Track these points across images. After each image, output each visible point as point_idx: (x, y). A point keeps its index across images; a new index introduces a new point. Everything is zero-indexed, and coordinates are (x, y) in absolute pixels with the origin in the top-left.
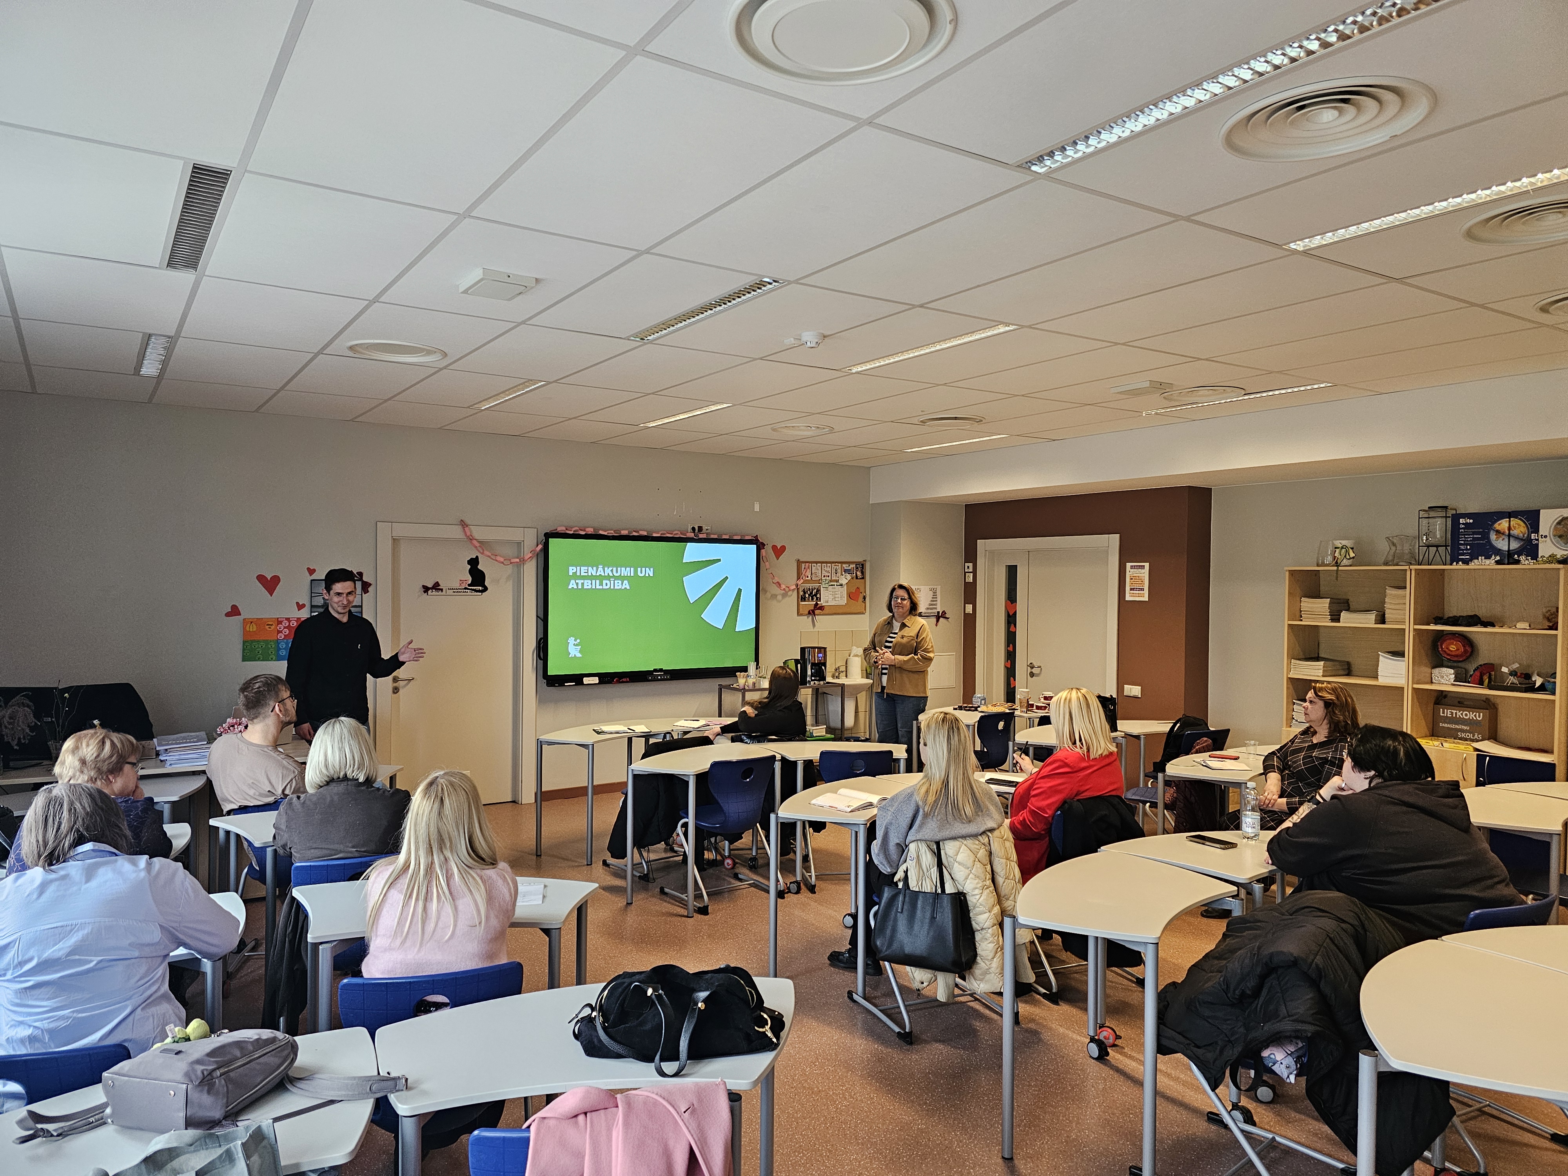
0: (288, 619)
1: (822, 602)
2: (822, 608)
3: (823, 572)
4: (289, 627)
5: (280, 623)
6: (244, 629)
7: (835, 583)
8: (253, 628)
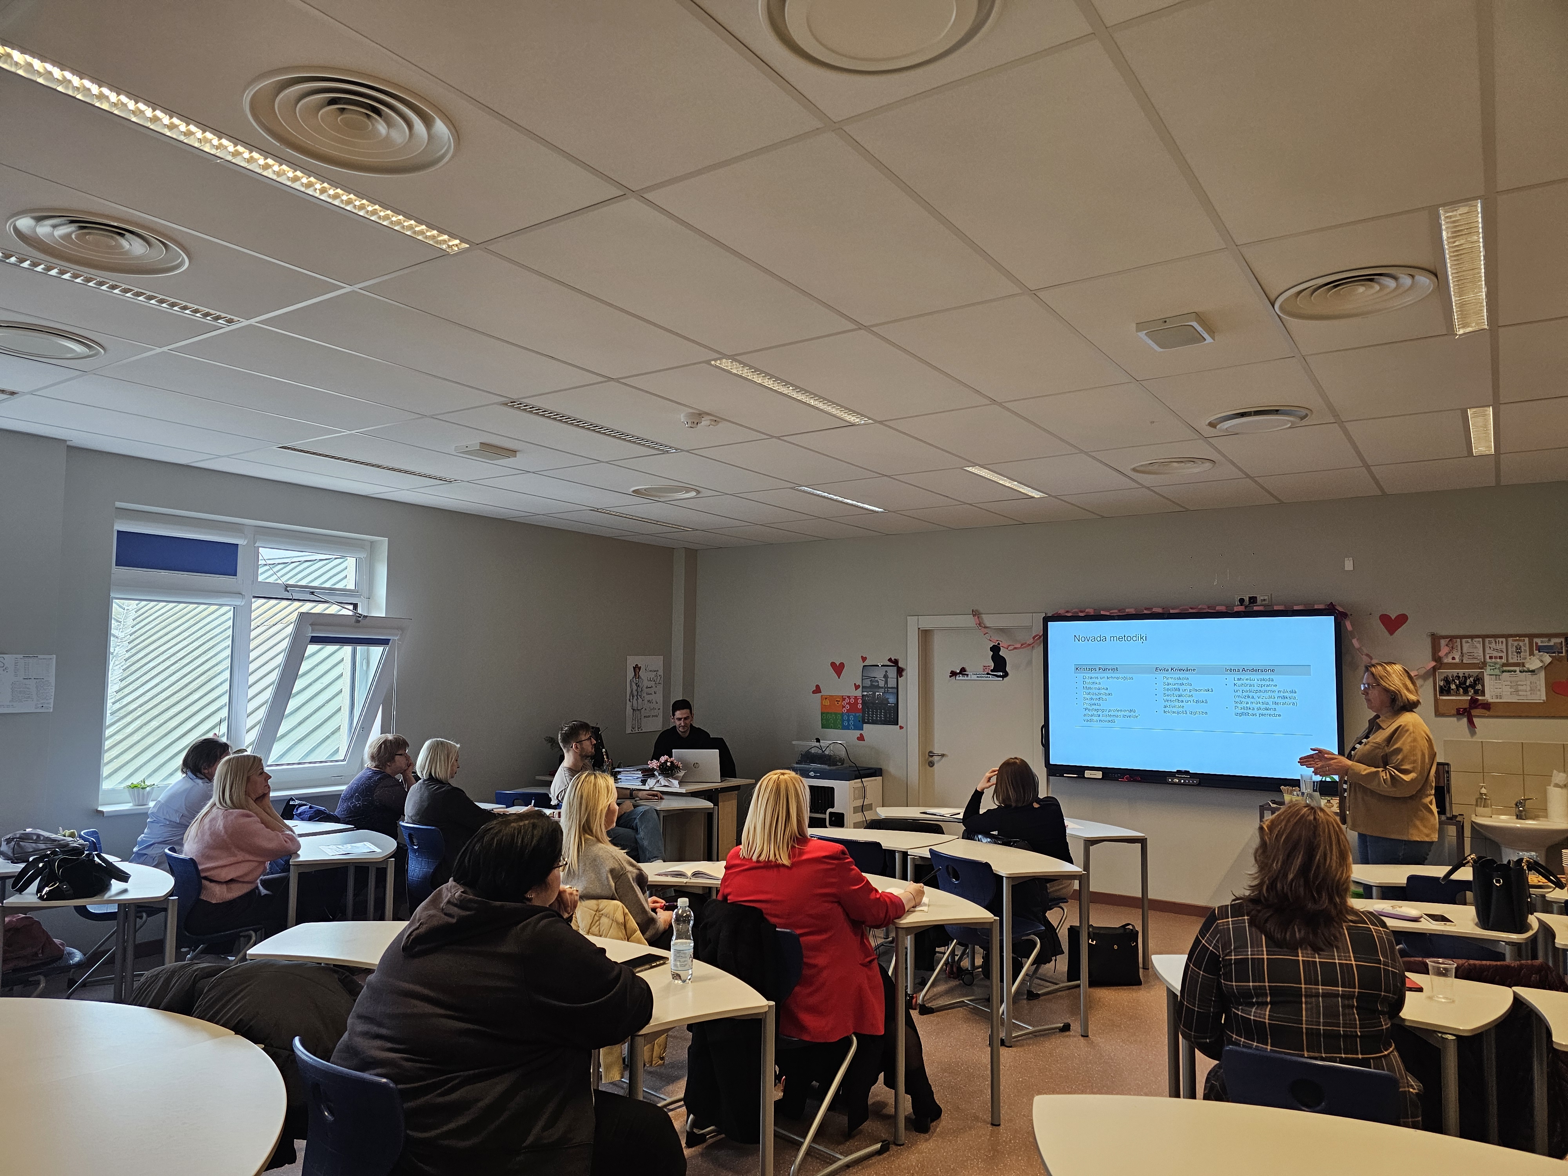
0: (849, 697)
1: (1489, 696)
2: (1487, 706)
3: (1488, 651)
4: (849, 703)
5: (844, 699)
6: (822, 703)
7: (1517, 669)
8: (827, 703)
